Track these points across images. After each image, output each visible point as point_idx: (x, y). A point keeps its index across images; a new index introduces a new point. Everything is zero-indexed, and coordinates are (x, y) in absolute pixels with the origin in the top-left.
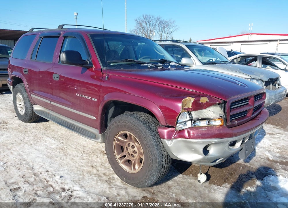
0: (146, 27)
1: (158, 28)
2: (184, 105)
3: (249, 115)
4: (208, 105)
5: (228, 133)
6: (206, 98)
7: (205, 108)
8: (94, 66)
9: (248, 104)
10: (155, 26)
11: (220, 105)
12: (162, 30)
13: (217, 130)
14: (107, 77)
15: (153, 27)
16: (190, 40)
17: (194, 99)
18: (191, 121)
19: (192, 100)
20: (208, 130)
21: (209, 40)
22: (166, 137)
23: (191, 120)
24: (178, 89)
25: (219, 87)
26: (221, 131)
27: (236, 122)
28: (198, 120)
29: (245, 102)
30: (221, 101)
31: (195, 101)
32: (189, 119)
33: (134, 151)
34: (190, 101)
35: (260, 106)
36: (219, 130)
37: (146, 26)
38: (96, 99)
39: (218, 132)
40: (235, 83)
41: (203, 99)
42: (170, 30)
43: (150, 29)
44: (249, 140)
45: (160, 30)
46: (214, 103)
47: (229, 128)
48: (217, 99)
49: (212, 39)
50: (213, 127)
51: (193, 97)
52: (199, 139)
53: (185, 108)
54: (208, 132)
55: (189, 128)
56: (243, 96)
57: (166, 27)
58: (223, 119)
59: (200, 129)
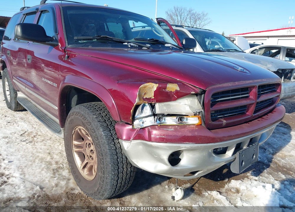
0: (177, 20)
1: (189, 21)
2: (143, 94)
3: (250, 113)
4: (179, 95)
5: (206, 137)
6: (176, 84)
7: (175, 100)
8: (59, 44)
9: (247, 97)
10: (186, 19)
11: (198, 97)
12: (194, 23)
13: (189, 131)
14: (66, 56)
15: (184, 20)
16: (223, 33)
17: (157, 85)
18: (153, 117)
19: (154, 87)
20: (176, 130)
21: (243, 34)
22: (124, 137)
23: (154, 115)
24: (143, 71)
25: (202, 70)
26: (196, 134)
27: (225, 121)
28: (163, 115)
29: (242, 95)
30: (199, 91)
31: (158, 88)
32: (150, 113)
33: (92, 150)
34: (151, 88)
35: (272, 102)
36: (192, 131)
37: (176, 18)
38: (56, 85)
39: (190, 135)
40: (233, 68)
41: (171, 86)
42: (203, 23)
43: (181, 22)
44: (248, 147)
45: (192, 23)
46: (188, 93)
47: (209, 129)
48: (193, 88)
49: (246, 33)
50: (185, 126)
51: (156, 84)
52: (162, 142)
53: (144, 97)
54: (175, 133)
55: (150, 126)
56: (237, 85)
57: (198, 20)
58: (200, 115)
59: (165, 129)
